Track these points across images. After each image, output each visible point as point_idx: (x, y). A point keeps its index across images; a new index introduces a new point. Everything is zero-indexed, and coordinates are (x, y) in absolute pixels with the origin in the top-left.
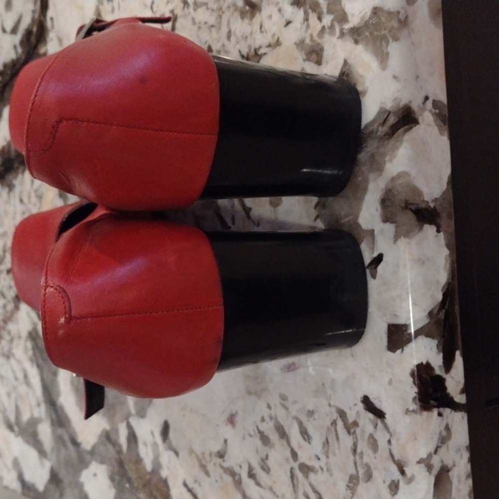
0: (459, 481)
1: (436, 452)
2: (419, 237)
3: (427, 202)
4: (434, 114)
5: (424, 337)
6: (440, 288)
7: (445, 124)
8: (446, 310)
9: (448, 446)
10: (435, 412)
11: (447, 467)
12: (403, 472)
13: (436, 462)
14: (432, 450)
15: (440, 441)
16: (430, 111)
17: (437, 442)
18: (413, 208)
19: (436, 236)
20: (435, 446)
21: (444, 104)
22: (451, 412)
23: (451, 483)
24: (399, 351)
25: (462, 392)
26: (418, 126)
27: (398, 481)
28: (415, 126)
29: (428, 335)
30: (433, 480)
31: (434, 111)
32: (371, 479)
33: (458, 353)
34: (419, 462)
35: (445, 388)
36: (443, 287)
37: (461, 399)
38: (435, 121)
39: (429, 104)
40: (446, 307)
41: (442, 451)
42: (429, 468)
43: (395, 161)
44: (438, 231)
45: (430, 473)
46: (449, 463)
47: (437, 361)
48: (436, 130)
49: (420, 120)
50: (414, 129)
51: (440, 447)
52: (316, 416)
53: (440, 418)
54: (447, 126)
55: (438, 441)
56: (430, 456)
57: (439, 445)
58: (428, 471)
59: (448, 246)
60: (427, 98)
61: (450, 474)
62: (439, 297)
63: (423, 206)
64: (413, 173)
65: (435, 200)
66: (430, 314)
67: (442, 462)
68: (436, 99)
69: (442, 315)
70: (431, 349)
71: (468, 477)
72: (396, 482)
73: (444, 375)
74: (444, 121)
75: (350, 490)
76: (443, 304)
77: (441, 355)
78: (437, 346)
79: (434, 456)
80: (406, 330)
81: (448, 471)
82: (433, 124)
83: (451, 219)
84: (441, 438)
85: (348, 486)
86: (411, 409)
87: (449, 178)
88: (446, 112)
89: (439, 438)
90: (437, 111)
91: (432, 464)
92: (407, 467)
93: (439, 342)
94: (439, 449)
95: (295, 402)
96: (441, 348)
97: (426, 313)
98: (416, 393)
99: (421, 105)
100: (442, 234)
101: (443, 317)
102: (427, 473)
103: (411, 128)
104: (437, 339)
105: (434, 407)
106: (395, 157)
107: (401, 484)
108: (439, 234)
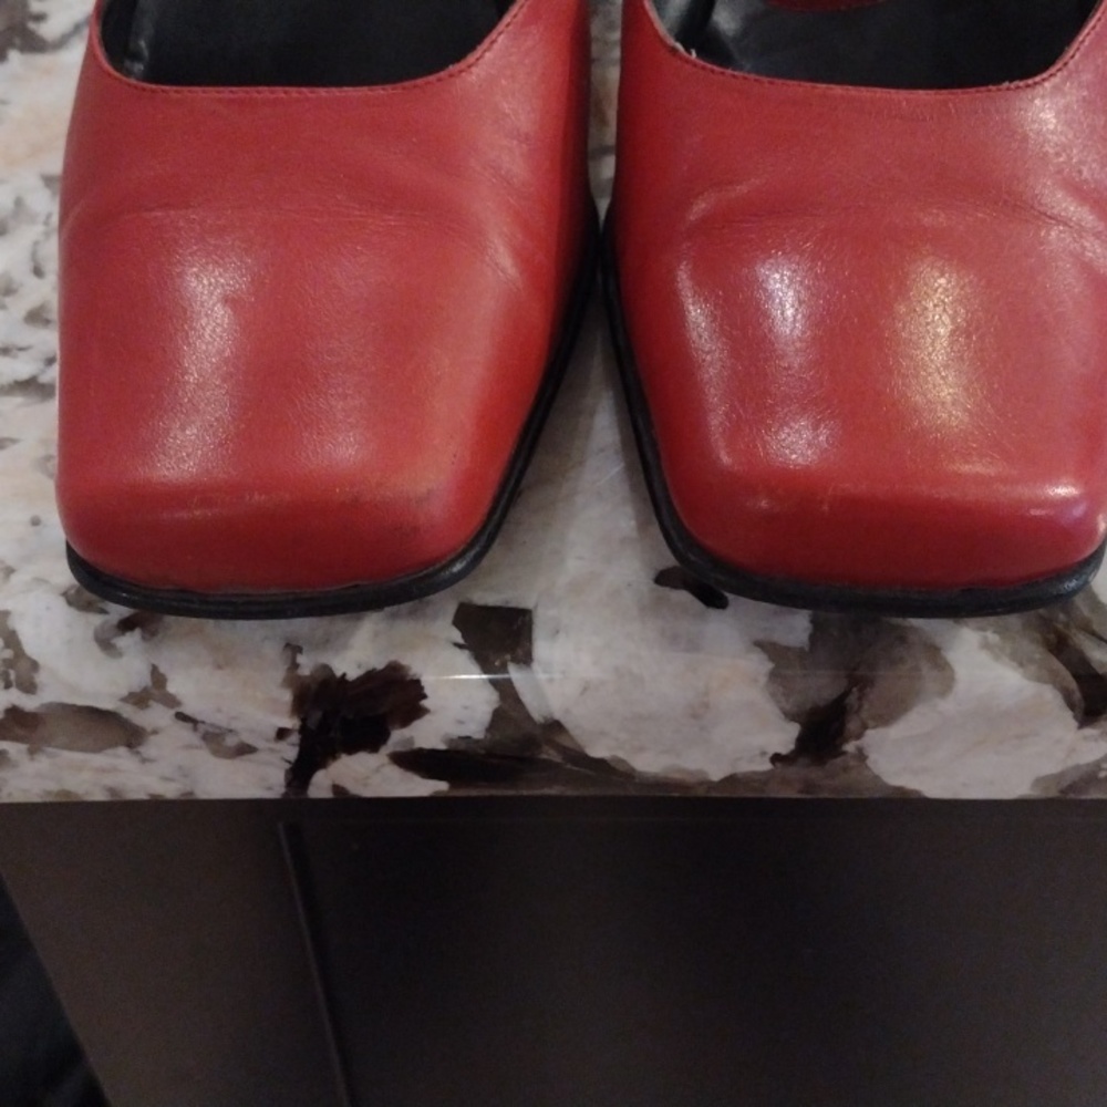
0: (103, 770)
1: (182, 717)
2: (770, 710)
3: (859, 736)
4: (1096, 766)
5: (495, 706)
6: (621, 754)
7: (1062, 792)
8: (557, 765)
9: (197, 748)
10: (290, 723)
11: (140, 744)
12: (127, 625)
13: (155, 717)
14: (187, 710)
15: (211, 730)
17: (208, 721)
18: (852, 699)
19: (763, 753)
20: (199, 718)
22: (289, 762)
23: (98, 750)
24: (457, 636)
25: (337, 789)
26: (1074, 724)
27: (104, 612)
28: (1075, 717)
29: (498, 717)
30: (106, 704)
31: (1106, 766)
33: (441, 786)
34: (154, 670)
35: (351, 749)
36: (623, 762)
37: (320, 785)
38: (1077, 767)
40: (569, 766)
41: (184, 733)
42: (140, 699)
43: (984, 657)
44: (776, 758)
45: (125, 700)
46: (150, 748)
47: (427, 734)
48: (1051, 767)
49: (1088, 731)
50: (1068, 715)
51: (195, 729)
53: (273, 734)
54: (1054, 794)
55: (212, 725)
56: (171, 701)
57: (202, 728)
58: (132, 695)
59: (731, 780)
61: (122, 750)
62: (597, 751)
63: (852, 726)
64: (947, 706)
65: (861, 756)
66: (555, 726)
67: (155, 732)
69: (549, 754)
70: (461, 722)
71: (112, 790)
72: (102, 606)
73: (386, 750)
74: (1072, 787)
76: (579, 758)
77: (442, 747)
78: (468, 738)
79: (172, 712)
80: (516, 660)
81: (130, 746)
82: (1071, 763)
83: (801, 792)
84: (217, 731)
86: (301, 659)
87: (917, 792)
89: (219, 728)
90: (1103, 775)
91: (147, 706)
92: (144, 638)
93: (477, 741)
94: (190, 725)
96: (462, 746)
97: (558, 716)
98: (344, 675)
100: (767, 766)
101: (544, 756)
102: (125, 692)
103: (1071, 705)
104: (486, 737)
105: (304, 720)
106: (997, 658)
107: (97, 619)
108: (767, 759)
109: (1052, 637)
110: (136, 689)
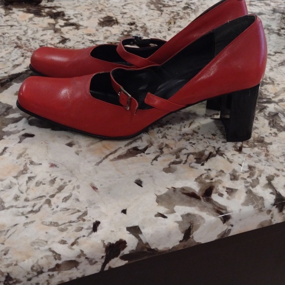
0: (70, 274)
1: (86, 258)
2: (180, 232)
3: (192, 234)
4: (226, 231)
5: (138, 242)
6: (157, 247)
9: (87, 264)
10: (104, 254)
11: (78, 266)
12: (73, 244)
13: (82, 259)
14: (87, 256)
16: (227, 229)
17: (90, 258)
18: (191, 227)
21: (228, 234)
22: (102, 263)
23: (70, 269)
24: (128, 232)
25: (110, 267)
26: (222, 223)
27: (67, 244)
29: (138, 244)
30: (73, 259)
31: (227, 230)
32: (61, 232)
33: (127, 262)
34: (81, 251)
35: (113, 258)
36: (157, 248)
37: (106, 268)
38: (223, 231)
39: (230, 227)
40: (148, 252)
41: (86, 262)
42: (79, 256)
43: (208, 216)
44: (180, 241)
45: (77, 257)
47: (126, 251)
48: (219, 232)
49: (225, 224)
51: (88, 260)
52: (78, 203)
53: (101, 257)
54: (220, 238)
56: (84, 255)
57: (89, 259)
59: (173, 248)
60: (232, 226)
61: (75, 268)
62: (153, 247)
63: (191, 232)
64: (205, 225)
65: (193, 238)
66: (147, 244)
67: (81, 263)
68: (231, 230)
69: (146, 250)
70: (132, 247)
71: (70, 278)
72: (66, 243)
73: (119, 256)
74: (222, 236)
75: (50, 224)
76: (150, 249)
77: (128, 253)
78: (133, 250)
79: (84, 258)
80: (139, 233)
81: (76, 267)
83: (183, 247)
85: (51, 222)
86: (105, 242)
87: (200, 243)
88: (226, 236)
89: (92, 259)
90: (227, 232)
91: (81, 257)
92: (77, 246)
95: (79, 192)
96: (132, 252)
98: (113, 243)
99: (230, 224)
101: (144, 251)
103: (222, 220)
104: (136, 249)
105: (107, 254)
106: (210, 215)
108: (179, 242)
109: (216, 211)
110: (78, 254)
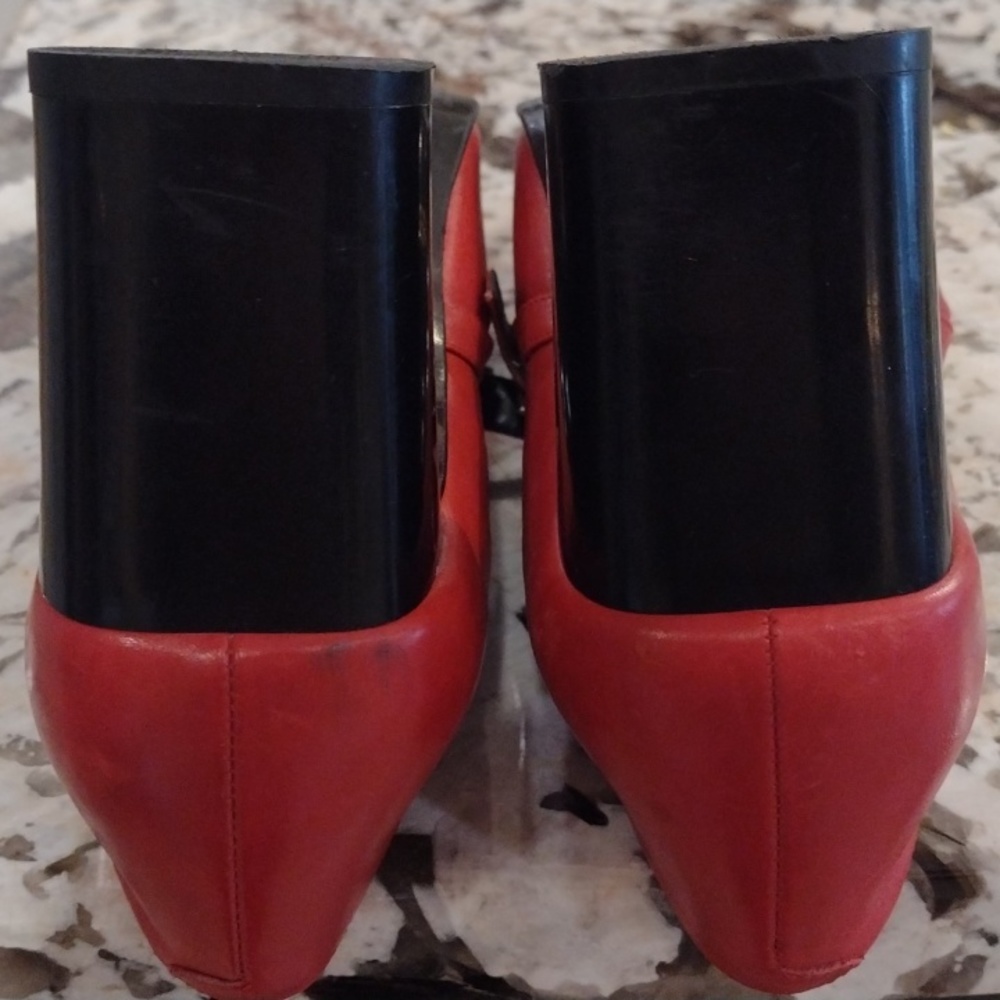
1: (105, 955)
2: (654, 915)
4: (950, 960)
5: (400, 925)
6: (519, 972)
7: (923, 989)
8: (460, 986)
9: (116, 987)
11: (64, 987)
12: (54, 870)
13: (80, 956)
14: (112, 946)
15: (134, 967)
16: (959, 951)
17: (129, 958)
19: (649, 963)
20: (121, 954)
21: (972, 985)
23: (22, 995)
26: (927, 915)
27: (32, 859)
28: (928, 909)
29: (405, 938)
30: (33, 946)
31: (960, 959)
32: (35, 794)
34: (81, 910)
36: (521, 981)
38: (934, 962)
39: (978, 947)
40: (470, 988)
41: (108, 974)
42: (65, 938)
44: (662, 968)
45: (51, 940)
46: (72, 992)
49: (941, 922)
50: (922, 905)
51: (117, 967)
54: (916, 993)
55: (133, 961)
56: (95, 939)
57: (123, 965)
58: (58, 934)
59: (621, 993)
60: (992, 940)
61: (45, 995)
62: (496, 970)
66: (457, 944)
67: (78, 973)
68: (988, 963)
69: (451, 975)
70: (369, 945)
72: (30, 854)
74: (930, 986)
75: (9, 745)
76: (479, 978)
77: (351, 973)
78: (375, 962)
79: (96, 950)
80: (418, 880)
81: (53, 989)
82: (928, 958)
84: (138, 968)
85: (18, 739)
88: (952, 991)
89: (139, 964)
90: (957, 968)
91: (73, 945)
92: (69, 879)
93: (384, 965)
94: (112, 963)
96: (369, 971)
97: (460, 933)
99: (978, 926)
100: (652, 977)
101: (446, 978)
102: (51, 932)
103: (924, 898)
104: (392, 959)
107: (24, 867)
108: (653, 969)
110: (62, 928)
